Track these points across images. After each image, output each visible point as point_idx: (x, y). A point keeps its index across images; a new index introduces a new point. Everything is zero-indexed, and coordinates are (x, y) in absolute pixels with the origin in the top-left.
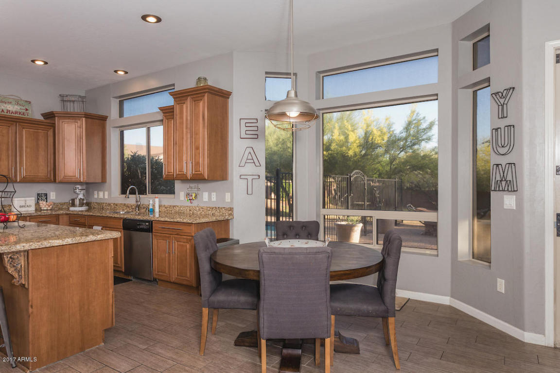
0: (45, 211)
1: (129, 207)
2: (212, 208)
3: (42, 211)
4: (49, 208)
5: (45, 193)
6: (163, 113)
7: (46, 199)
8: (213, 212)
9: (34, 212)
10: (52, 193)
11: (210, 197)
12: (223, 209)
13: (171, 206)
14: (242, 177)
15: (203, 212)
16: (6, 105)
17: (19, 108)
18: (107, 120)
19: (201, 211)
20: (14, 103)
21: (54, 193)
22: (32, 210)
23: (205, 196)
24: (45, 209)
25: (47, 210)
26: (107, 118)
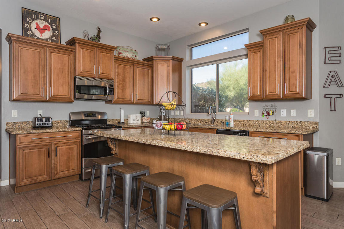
0: (146, 124)
1: (203, 121)
2: (293, 122)
3: (144, 124)
4: (148, 122)
5: (144, 111)
6: (248, 48)
7: (145, 115)
8: (293, 125)
9: (140, 124)
10: (147, 112)
11: (289, 113)
12: (307, 123)
13: (245, 120)
14: (327, 96)
15: (281, 125)
16: (126, 53)
17: (132, 55)
18: (183, 61)
19: (279, 125)
20: (129, 52)
21: (149, 112)
22: (139, 122)
23: (283, 113)
24: (146, 122)
25: (147, 123)
26: (183, 60)
